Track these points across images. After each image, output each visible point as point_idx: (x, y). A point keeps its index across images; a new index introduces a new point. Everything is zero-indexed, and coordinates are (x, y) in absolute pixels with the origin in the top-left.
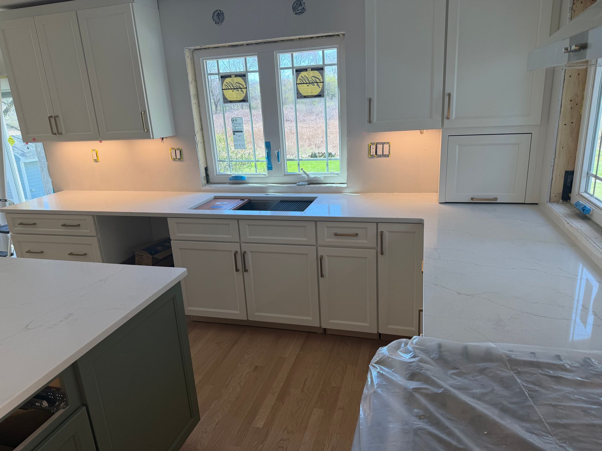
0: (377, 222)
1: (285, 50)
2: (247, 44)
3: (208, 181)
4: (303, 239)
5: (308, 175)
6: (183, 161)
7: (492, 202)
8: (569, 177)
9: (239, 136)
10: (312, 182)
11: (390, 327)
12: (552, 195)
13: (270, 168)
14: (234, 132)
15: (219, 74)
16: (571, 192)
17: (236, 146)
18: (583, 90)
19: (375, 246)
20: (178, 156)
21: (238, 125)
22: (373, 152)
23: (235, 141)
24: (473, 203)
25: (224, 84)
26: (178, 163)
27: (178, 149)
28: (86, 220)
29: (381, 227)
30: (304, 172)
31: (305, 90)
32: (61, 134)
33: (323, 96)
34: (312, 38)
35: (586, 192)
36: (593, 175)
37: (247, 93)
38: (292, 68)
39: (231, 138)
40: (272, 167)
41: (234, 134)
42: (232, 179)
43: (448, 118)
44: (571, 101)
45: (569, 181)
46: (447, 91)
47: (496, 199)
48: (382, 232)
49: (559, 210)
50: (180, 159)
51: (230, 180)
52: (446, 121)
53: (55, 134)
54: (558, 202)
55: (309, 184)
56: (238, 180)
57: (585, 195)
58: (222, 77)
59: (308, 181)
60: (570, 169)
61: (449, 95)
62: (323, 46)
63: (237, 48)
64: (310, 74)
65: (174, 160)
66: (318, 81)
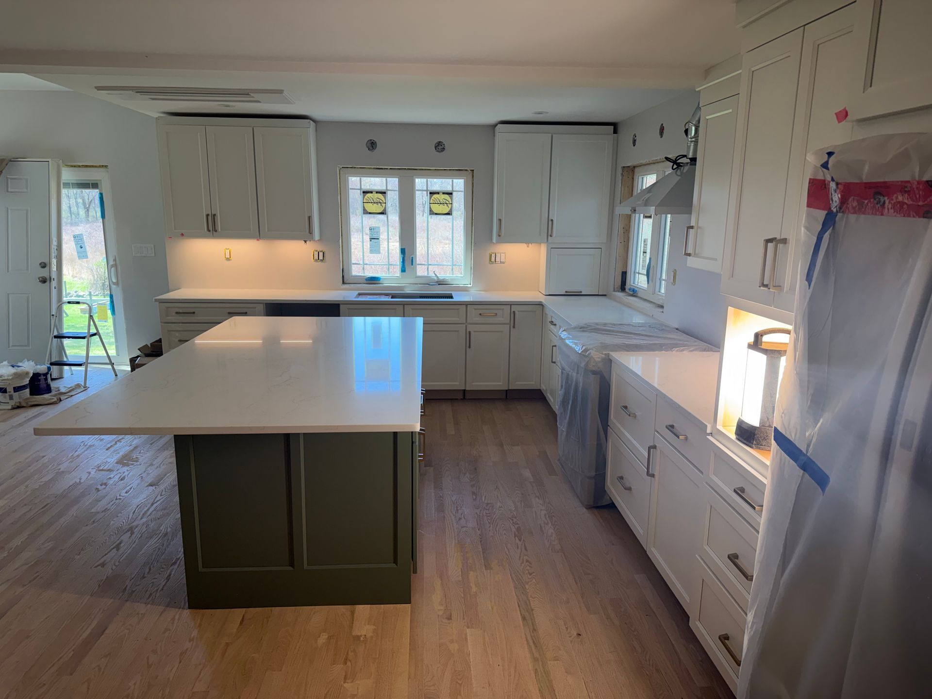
0: (511, 304)
1: (421, 176)
2: (391, 169)
3: (344, 283)
4: (455, 319)
5: (438, 277)
6: (325, 262)
7: (578, 294)
8: (624, 274)
9: (375, 243)
10: (441, 283)
11: (517, 383)
12: (616, 287)
13: (403, 270)
14: (371, 239)
15: (361, 189)
16: (625, 285)
17: (372, 252)
18: (630, 222)
19: (509, 322)
20: (321, 257)
21: (375, 233)
22: (493, 259)
23: (371, 246)
24: (568, 294)
25: (365, 198)
26: (320, 263)
27: (321, 251)
28: (255, 308)
29: (514, 308)
30: (435, 274)
31: (436, 208)
32: (216, 231)
33: (451, 215)
34: (445, 170)
35: (634, 283)
36: (637, 273)
37: (385, 207)
38: (427, 191)
39: (368, 244)
40: (405, 270)
41: (371, 241)
42: (368, 280)
43: (551, 236)
44: (623, 228)
45: (624, 278)
46: (550, 218)
47: (581, 292)
48: (514, 312)
49: (621, 295)
50: (322, 261)
51: (366, 280)
52: (549, 237)
53: (209, 231)
54: (619, 291)
55: (439, 285)
56: (373, 280)
57: (634, 285)
58: (364, 192)
59: (437, 282)
60: (624, 270)
61: (552, 220)
62: (453, 177)
63: (381, 170)
64: (441, 197)
65: (316, 261)
66: (447, 202)
